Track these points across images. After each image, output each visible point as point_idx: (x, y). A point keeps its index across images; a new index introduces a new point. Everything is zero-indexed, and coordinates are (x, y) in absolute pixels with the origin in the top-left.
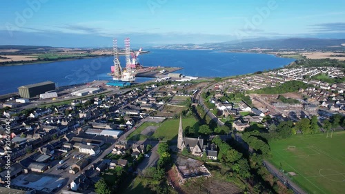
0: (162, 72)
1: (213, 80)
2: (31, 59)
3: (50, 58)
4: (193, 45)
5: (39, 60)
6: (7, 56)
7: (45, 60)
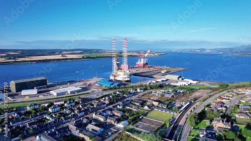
0: (163, 72)
1: (217, 86)
2: (78, 57)
3: (90, 56)
4: (204, 49)
5: (83, 58)
6: (66, 55)
7: (87, 58)
